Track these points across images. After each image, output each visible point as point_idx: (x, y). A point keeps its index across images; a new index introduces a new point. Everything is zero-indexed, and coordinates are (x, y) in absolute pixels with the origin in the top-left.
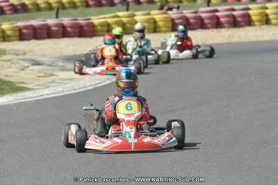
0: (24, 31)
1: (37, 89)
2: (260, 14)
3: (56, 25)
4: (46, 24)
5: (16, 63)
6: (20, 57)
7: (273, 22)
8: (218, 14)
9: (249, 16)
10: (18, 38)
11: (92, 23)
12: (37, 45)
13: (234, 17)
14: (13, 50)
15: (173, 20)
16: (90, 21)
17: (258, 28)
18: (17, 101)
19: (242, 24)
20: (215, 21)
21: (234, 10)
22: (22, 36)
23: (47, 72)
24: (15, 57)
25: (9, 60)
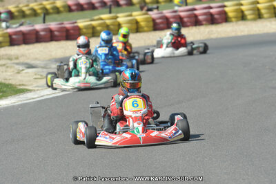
0: (14, 37)
1: (38, 90)
2: (236, 11)
3: (44, 30)
4: (35, 30)
5: (11, 67)
6: (13, 61)
7: (249, 17)
8: (196, 12)
9: (225, 13)
10: (8, 44)
11: (78, 27)
12: (28, 50)
13: (211, 15)
14: (6, 55)
15: (154, 20)
16: (76, 25)
17: (234, 23)
18: (20, 103)
19: (220, 21)
20: (193, 19)
21: (211, 8)
22: (13, 41)
23: (42, 74)
24: (9, 62)
25: (4, 65)
